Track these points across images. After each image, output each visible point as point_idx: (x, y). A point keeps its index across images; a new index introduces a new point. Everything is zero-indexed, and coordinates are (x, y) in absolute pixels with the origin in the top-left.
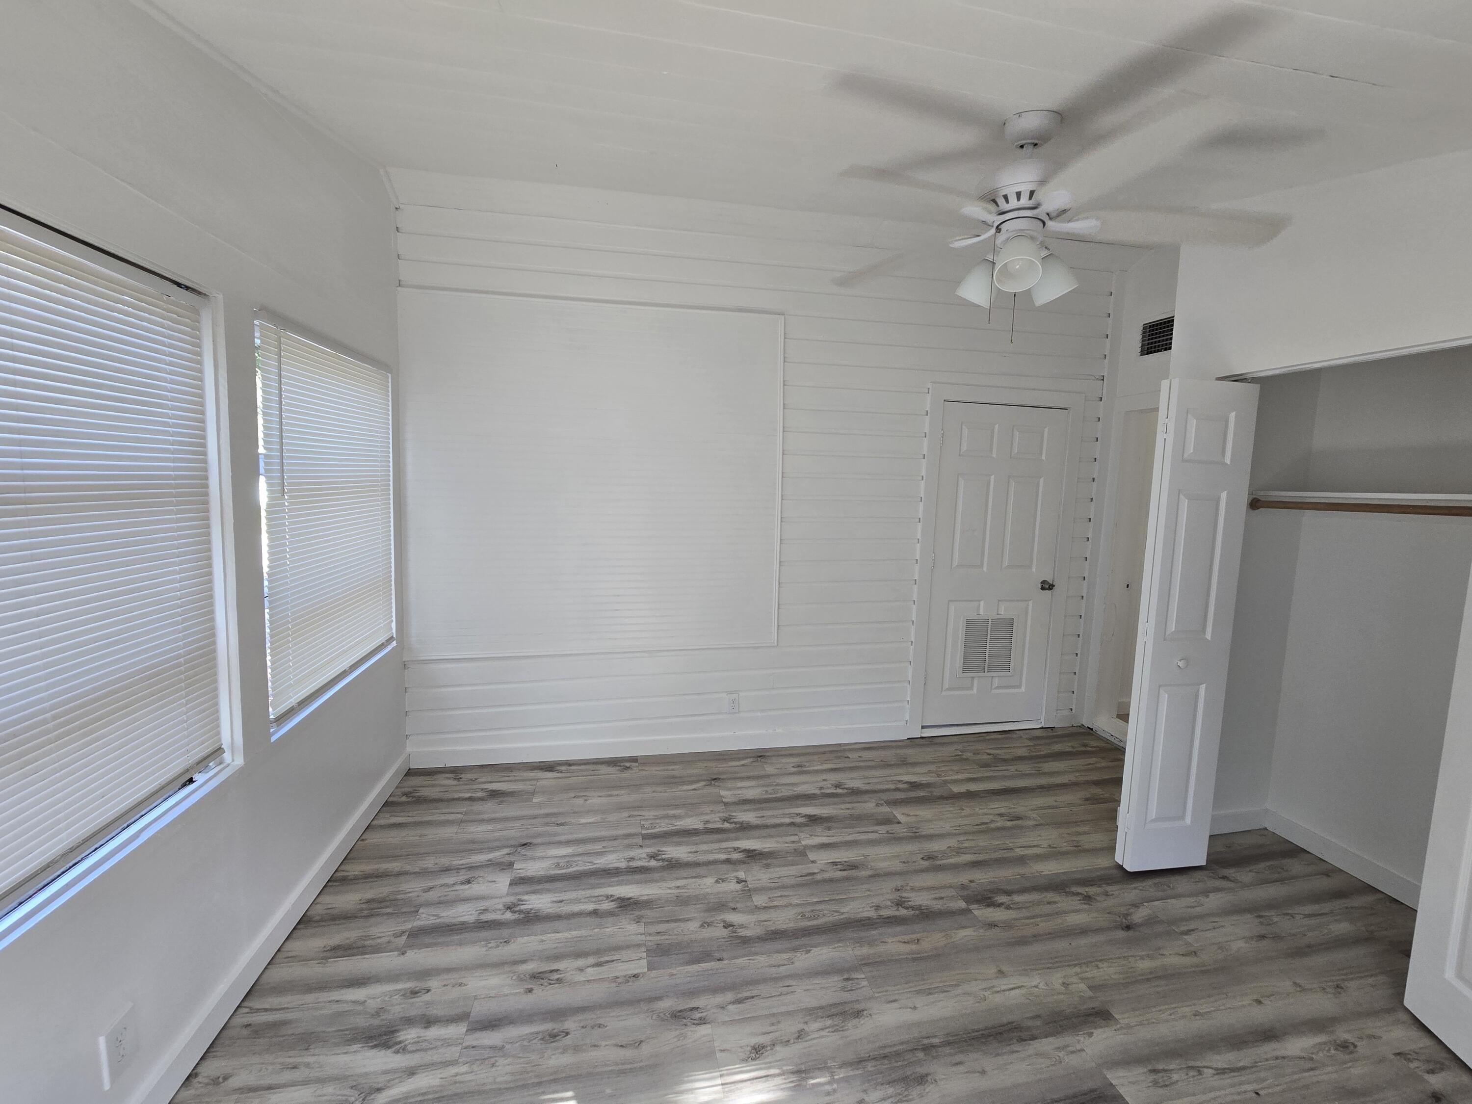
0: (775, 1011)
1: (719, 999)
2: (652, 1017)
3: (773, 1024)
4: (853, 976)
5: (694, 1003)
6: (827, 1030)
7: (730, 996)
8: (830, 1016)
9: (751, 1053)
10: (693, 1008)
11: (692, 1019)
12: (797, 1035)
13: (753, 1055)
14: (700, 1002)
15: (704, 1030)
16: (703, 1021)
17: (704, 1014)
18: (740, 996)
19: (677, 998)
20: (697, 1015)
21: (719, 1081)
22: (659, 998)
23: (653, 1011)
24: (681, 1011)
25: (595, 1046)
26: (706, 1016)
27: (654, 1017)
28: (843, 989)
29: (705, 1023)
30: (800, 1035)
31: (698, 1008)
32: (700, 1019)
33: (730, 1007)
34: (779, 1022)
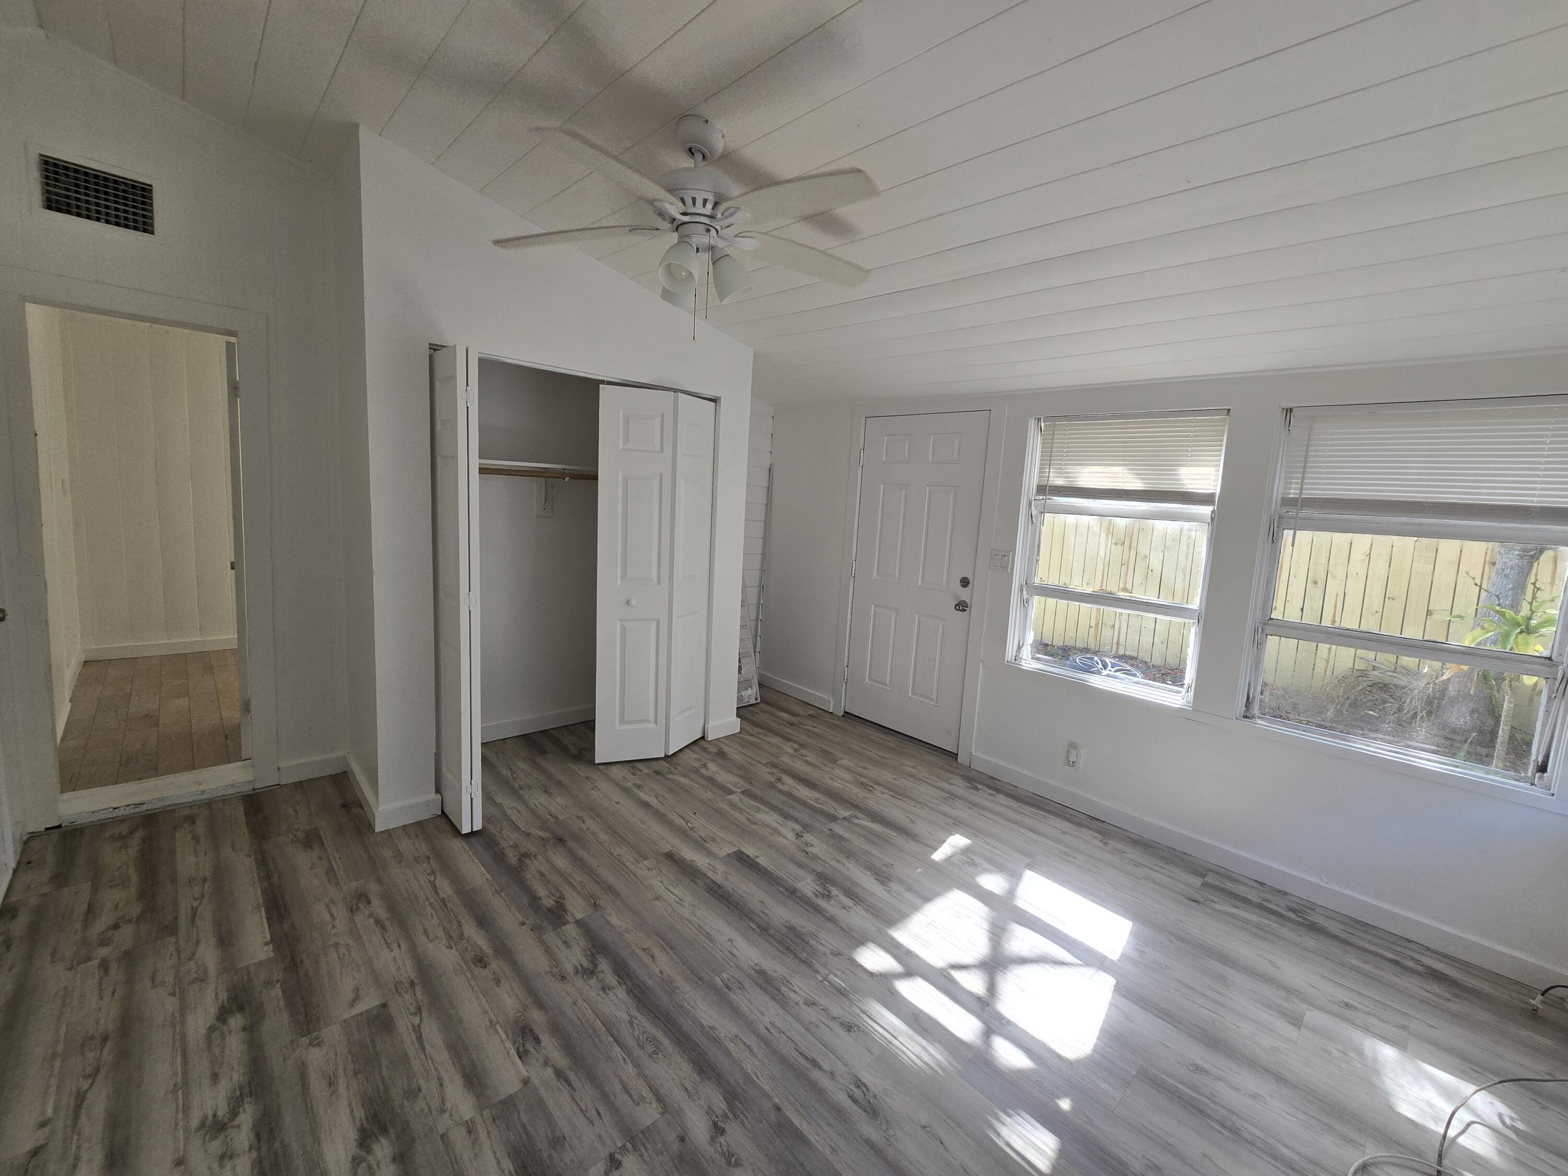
0: (803, 1030)
1: (825, 1082)
2: (893, 1136)
3: (817, 1026)
4: (721, 984)
5: (848, 1104)
6: (793, 988)
7: (815, 1074)
8: (778, 990)
9: (855, 1031)
10: (853, 1101)
11: (865, 1095)
12: (813, 1006)
13: (855, 1028)
14: (841, 1098)
15: (866, 1077)
16: (859, 1084)
17: (852, 1087)
18: (808, 1066)
19: (854, 1124)
20: (857, 1093)
21: (895, 1042)
22: (869, 1143)
23: (887, 1140)
24: (865, 1111)
25: (965, 1171)
26: (852, 1084)
27: (892, 1133)
28: (742, 987)
29: (860, 1080)
30: (811, 1004)
31: (849, 1096)
32: (858, 1087)
33: (826, 1066)
34: (811, 1023)
